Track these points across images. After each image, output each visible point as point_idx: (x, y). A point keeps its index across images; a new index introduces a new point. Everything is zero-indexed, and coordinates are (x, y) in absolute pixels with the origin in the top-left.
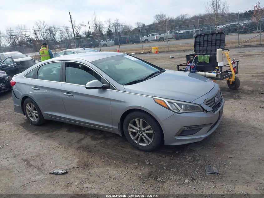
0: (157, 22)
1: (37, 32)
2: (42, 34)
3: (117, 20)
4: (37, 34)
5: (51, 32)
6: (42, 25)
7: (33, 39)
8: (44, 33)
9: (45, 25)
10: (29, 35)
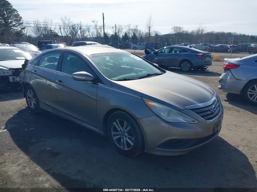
0: (174, 33)
1: (62, 27)
2: (66, 29)
3: (137, 26)
4: (61, 29)
5: (74, 29)
6: (67, 22)
7: (56, 33)
8: (68, 29)
9: (69, 22)
10: (53, 29)
